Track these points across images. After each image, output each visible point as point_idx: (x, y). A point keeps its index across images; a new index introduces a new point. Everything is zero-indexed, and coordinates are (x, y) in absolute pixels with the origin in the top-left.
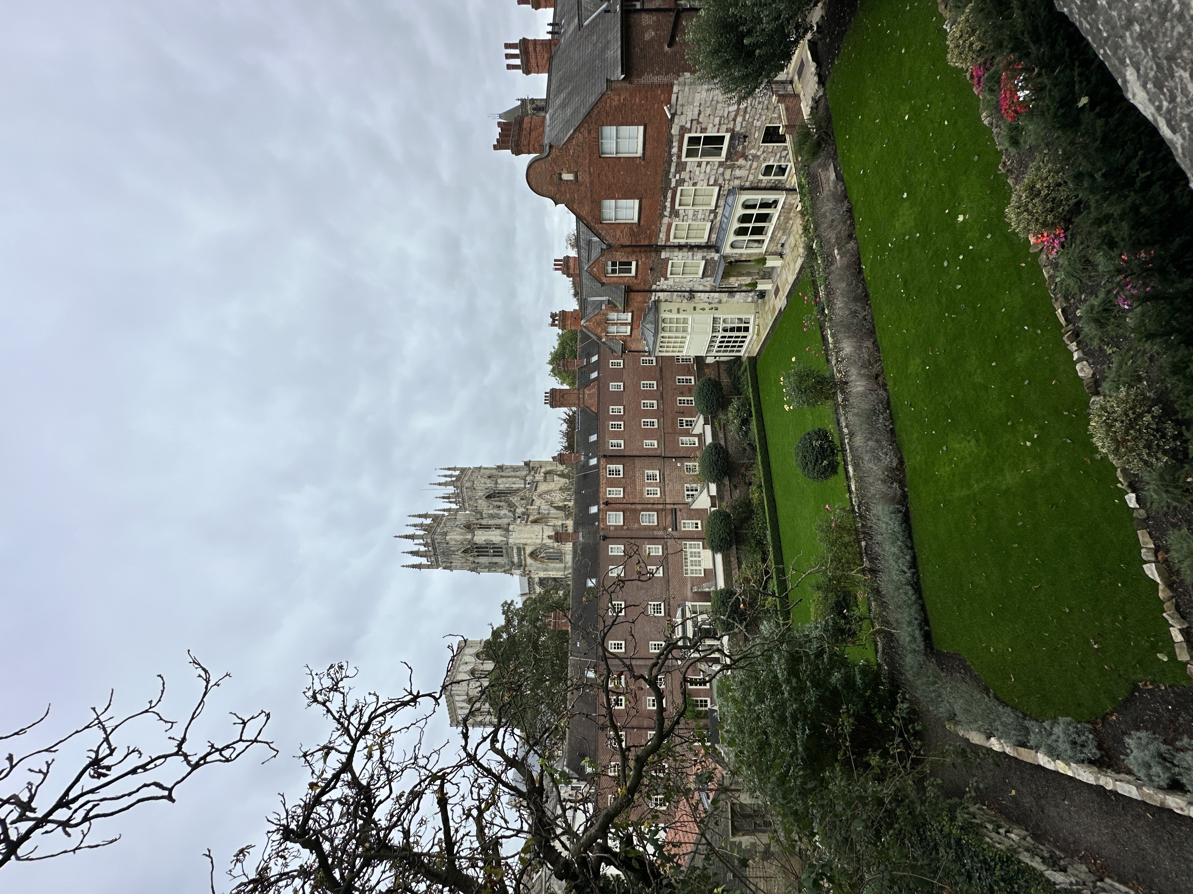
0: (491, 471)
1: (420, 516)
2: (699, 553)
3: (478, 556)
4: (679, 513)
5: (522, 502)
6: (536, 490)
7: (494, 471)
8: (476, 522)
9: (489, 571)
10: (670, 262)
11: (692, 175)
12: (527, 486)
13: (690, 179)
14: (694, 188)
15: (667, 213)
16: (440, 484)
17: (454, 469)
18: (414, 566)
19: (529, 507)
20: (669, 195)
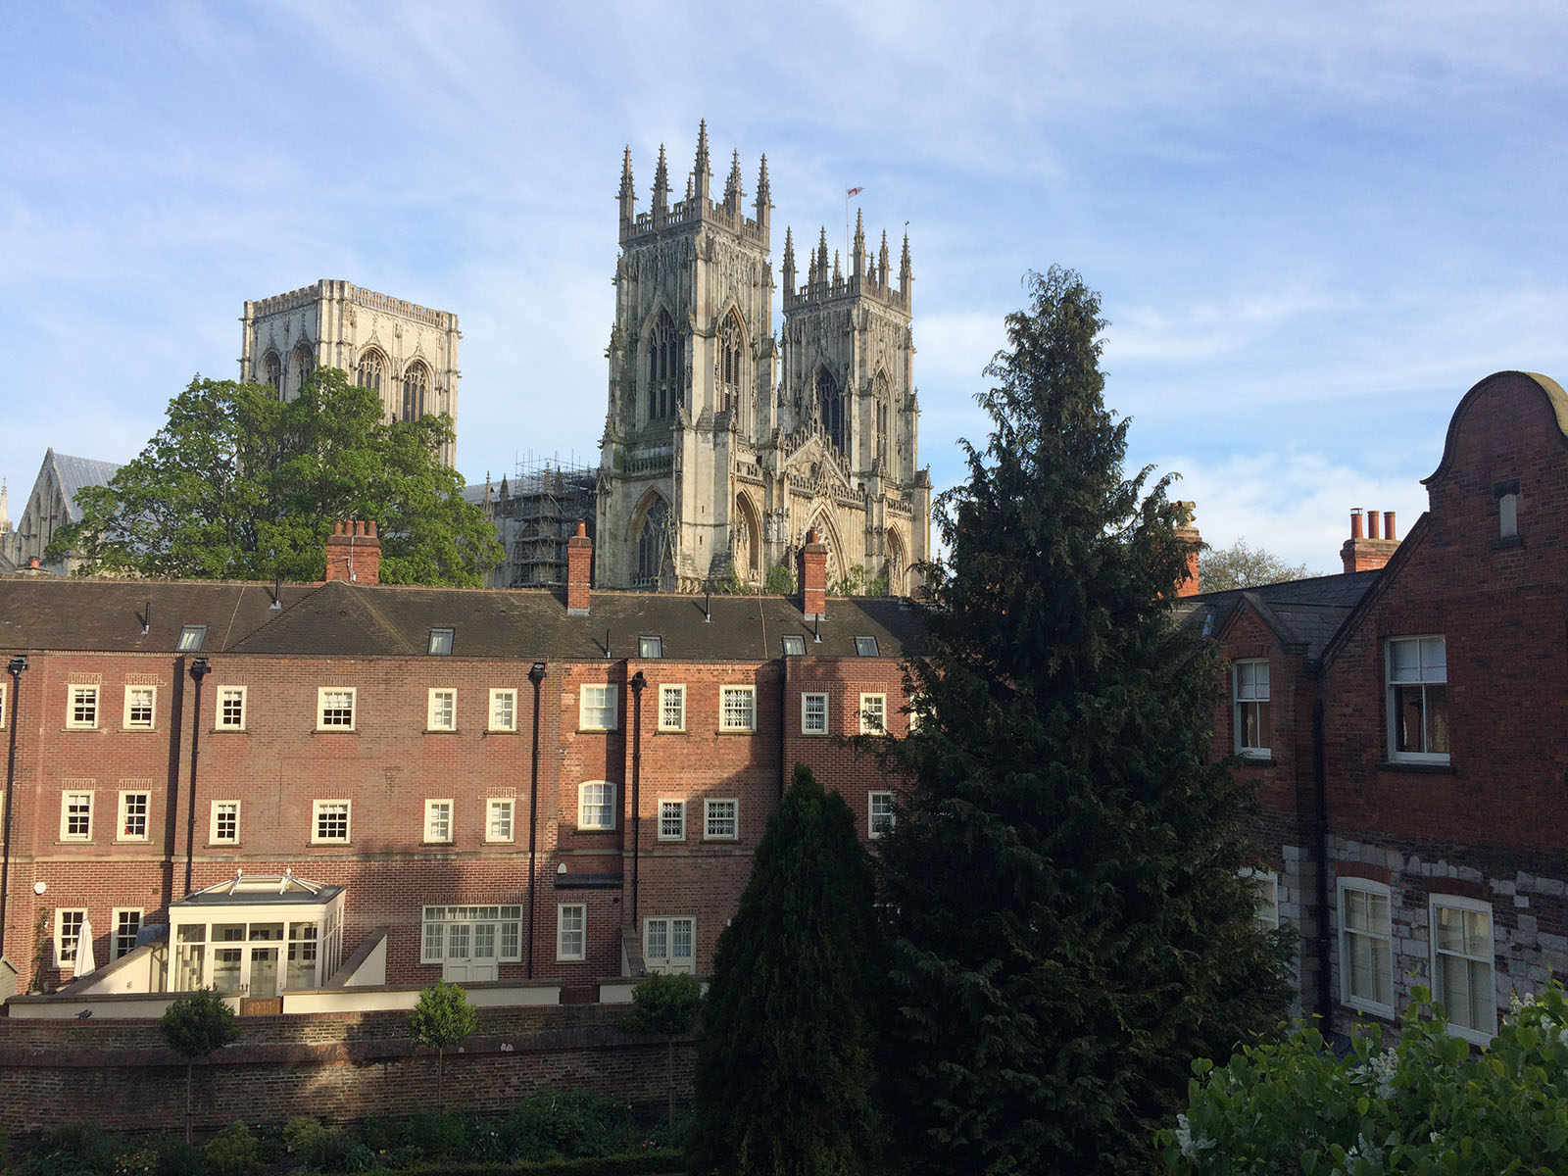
0: (900, 380)
1: (763, 188)
2: (490, 954)
3: (653, 351)
4: (609, 895)
5: (806, 469)
6: (841, 505)
7: (899, 387)
8: (747, 342)
9: (613, 383)
10: (1272, 876)
11: (1528, 954)
12: (855, 482)
13: (1518, 947)
14: (1491, 960)
15: (1416, 865)
16: (859, 238)
17: (905, 277)
18: (627, 180)
19: (787, 483)
20: (1470, 874)
